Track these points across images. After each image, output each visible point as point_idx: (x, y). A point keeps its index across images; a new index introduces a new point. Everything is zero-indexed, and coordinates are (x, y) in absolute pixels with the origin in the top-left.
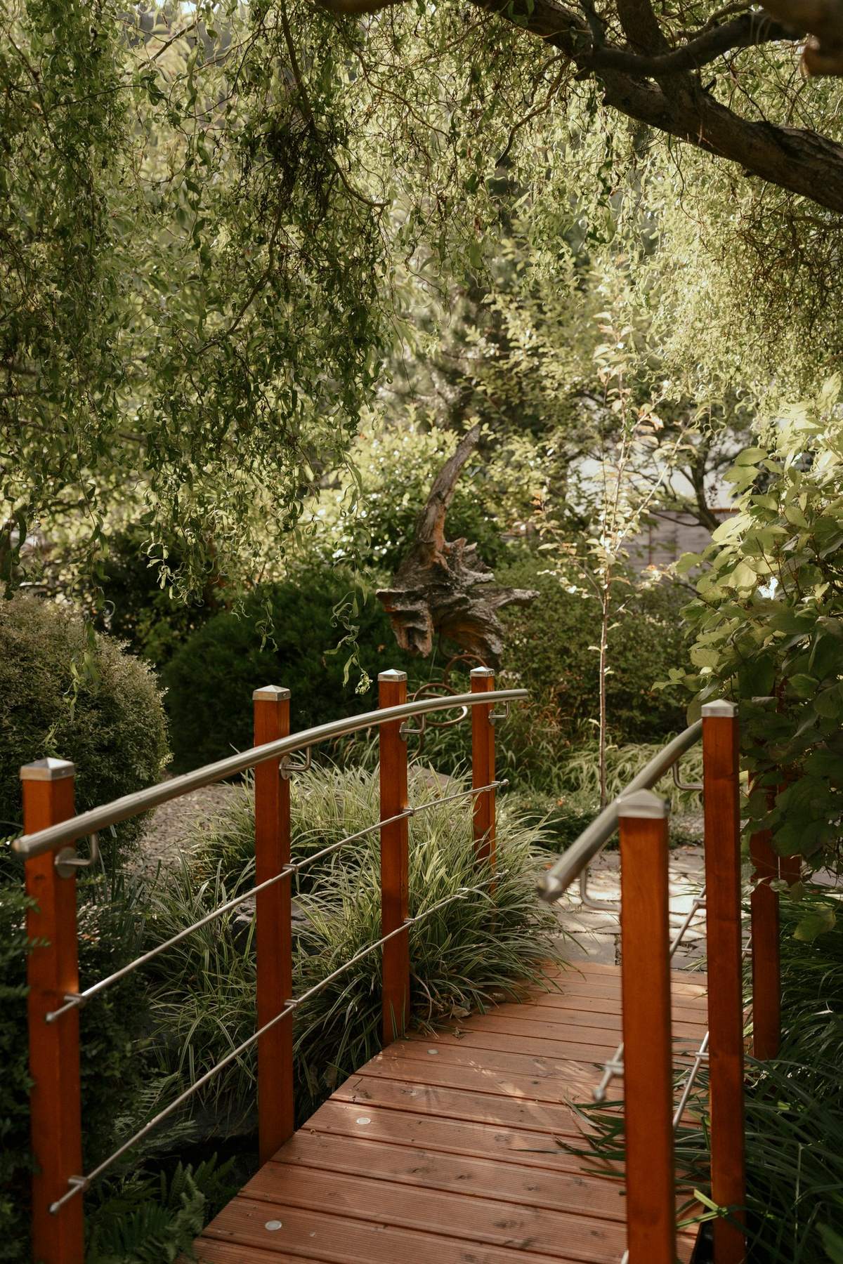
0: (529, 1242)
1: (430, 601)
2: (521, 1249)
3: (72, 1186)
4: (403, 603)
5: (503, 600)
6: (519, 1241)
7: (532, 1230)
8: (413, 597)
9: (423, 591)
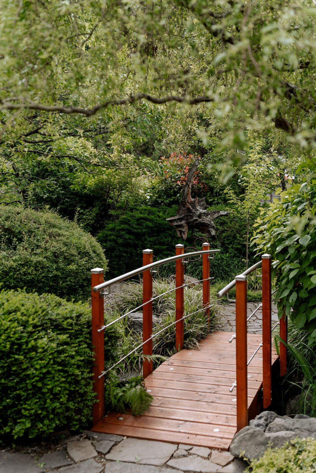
0: (216, 392)
1: (187, 220)
2: (214, 393)
3: (102, 374)
4: (177, 222)
5: (216, 215)
6: (214, 392)
7: (217, 389)
8: (180, 219)
9: (184, 217)
